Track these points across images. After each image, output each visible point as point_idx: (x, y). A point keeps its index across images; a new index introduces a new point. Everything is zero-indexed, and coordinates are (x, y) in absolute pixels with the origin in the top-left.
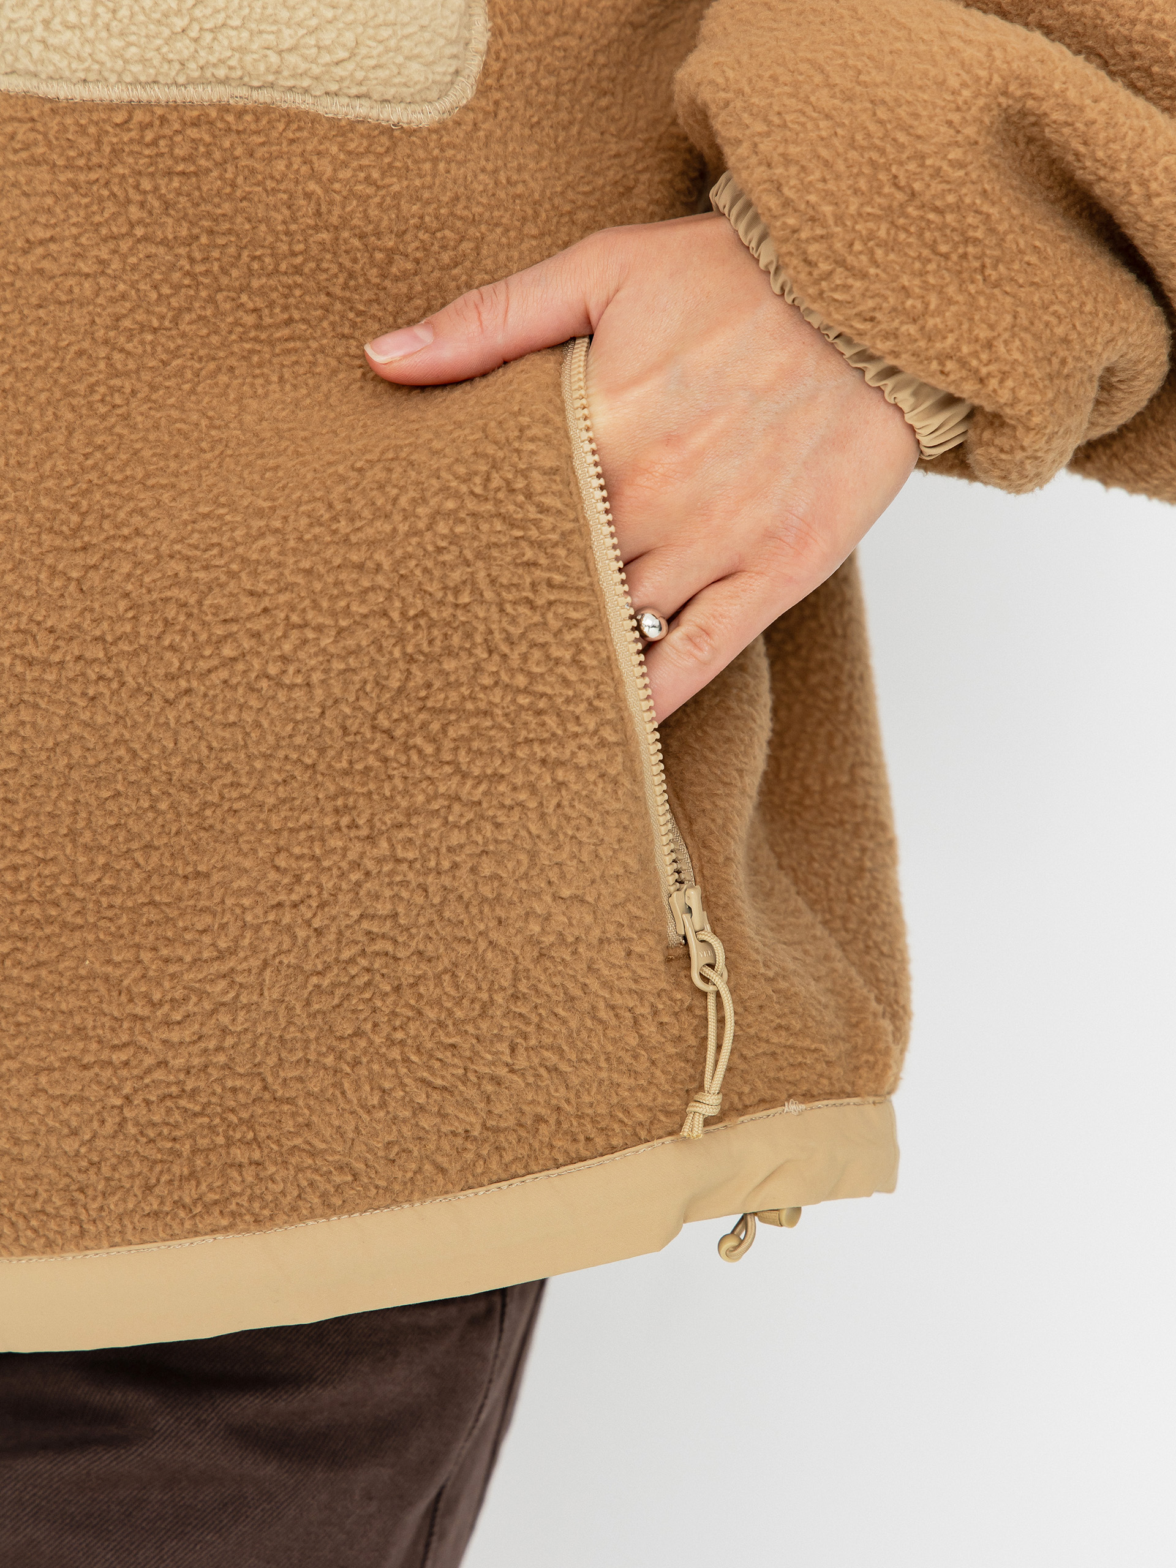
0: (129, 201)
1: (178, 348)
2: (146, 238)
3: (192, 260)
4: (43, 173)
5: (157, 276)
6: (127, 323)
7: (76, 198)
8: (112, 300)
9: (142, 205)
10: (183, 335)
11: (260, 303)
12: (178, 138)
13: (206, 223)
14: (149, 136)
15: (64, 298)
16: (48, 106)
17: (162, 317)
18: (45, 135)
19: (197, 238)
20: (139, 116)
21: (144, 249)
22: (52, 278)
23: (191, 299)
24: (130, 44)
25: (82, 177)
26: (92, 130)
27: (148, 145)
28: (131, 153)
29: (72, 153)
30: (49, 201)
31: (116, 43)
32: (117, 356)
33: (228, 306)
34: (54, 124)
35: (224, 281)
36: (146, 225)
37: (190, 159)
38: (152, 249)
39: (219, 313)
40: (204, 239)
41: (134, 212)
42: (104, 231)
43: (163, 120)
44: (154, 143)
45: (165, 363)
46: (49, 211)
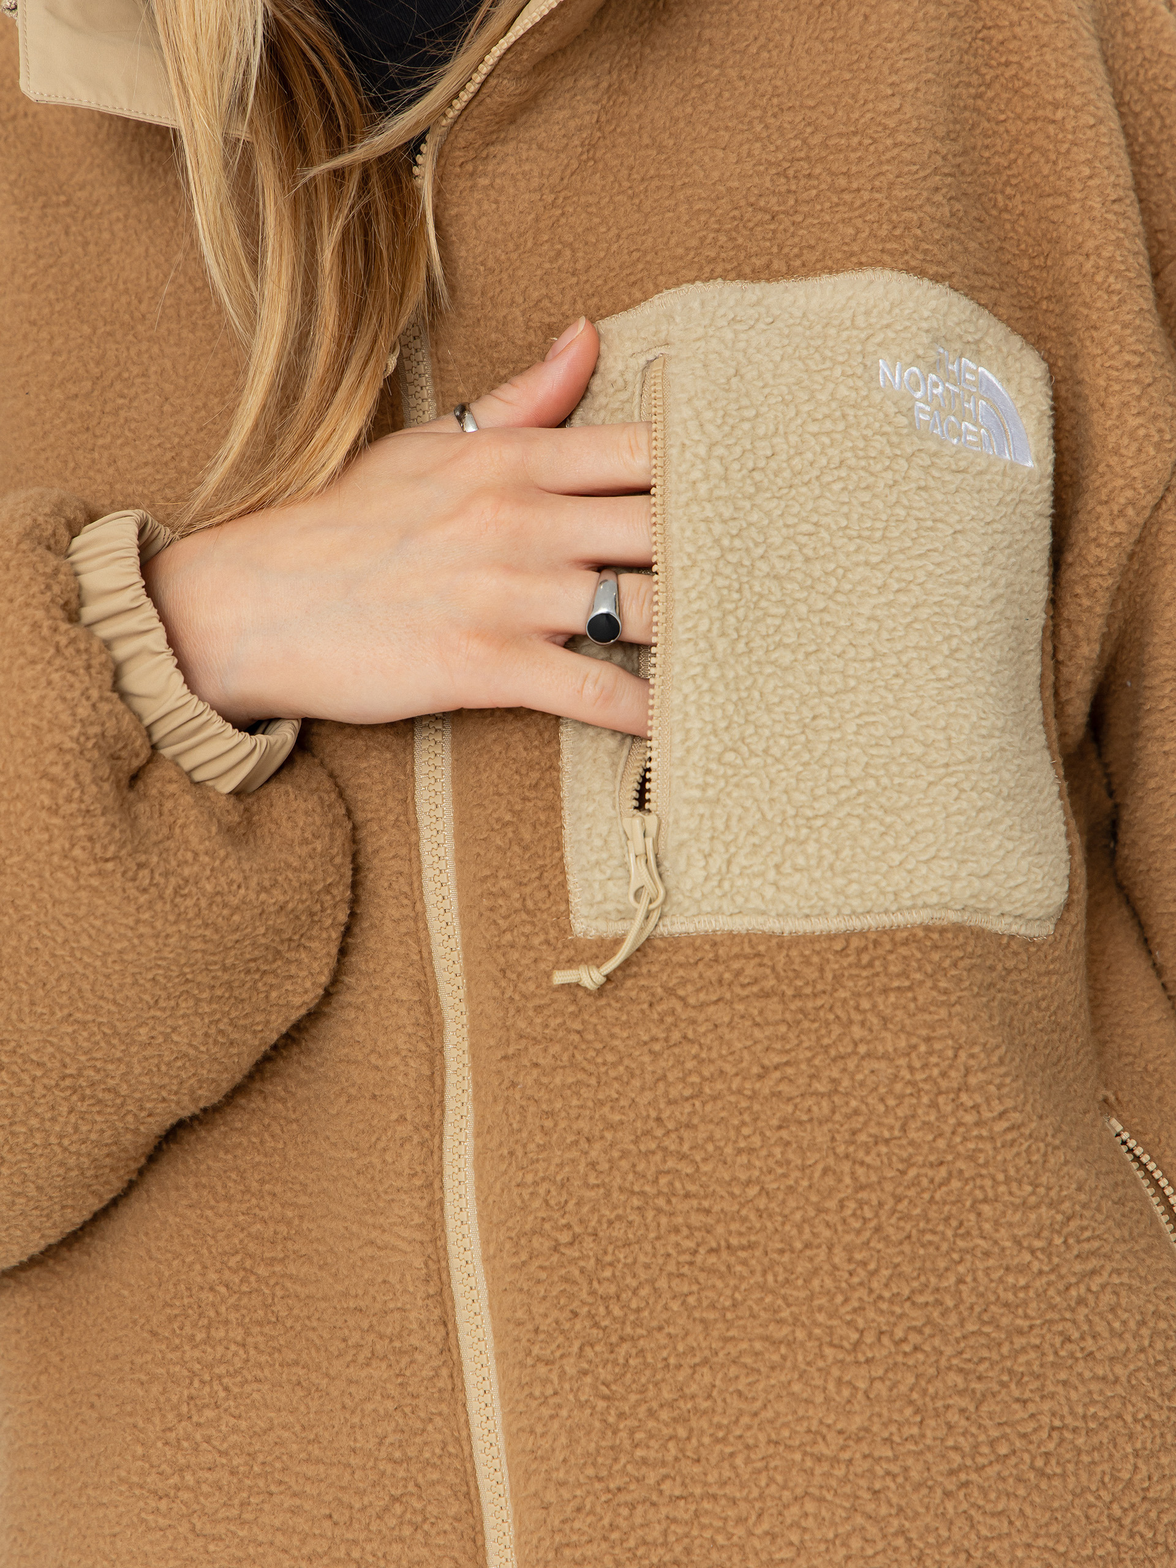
0: (851, 1022)
1: (911, 1156)
2: (868, 1055)
3: (911, 1069)
4: (773, 1004)
5: (882, 1090)
6: (862, 1137)
7: (806, 1024)
8: (848, 1117)
9: (863, 1024)
10: (912, 1143)
11: (979, 1099)
12: (891, 957)
13: (924, 1032)
14: (865, 959)
15: (805, 1118)
16: (774, 941)
17: (891, 1128)
18: (773, 969)
19: (915, 1047)
20: (855, 943)
21: (869, 1065)
22: (790, 1099)
23: (914, 1107)
24: (851, 882)
25: (810, 1005)
26: (815, 959)
27: (864, 968)
28: (851, 977)
29: (799, 983)
30: (783, 1029)
31: (840, 881)
32: (860, 1171)
33: (949, 1108)
34: (781, 959)
35: (944, 1084)
36: (868, 1042)
37: (904, 974)
38: (876, 1065)
39: (941, 1117)
40: (923, 1048)
41: (857, 1032)
42: (833, 1052)
43: (876, 943)
44: (870, 964)
45: (903, 1173)
46: (783, 1038)
